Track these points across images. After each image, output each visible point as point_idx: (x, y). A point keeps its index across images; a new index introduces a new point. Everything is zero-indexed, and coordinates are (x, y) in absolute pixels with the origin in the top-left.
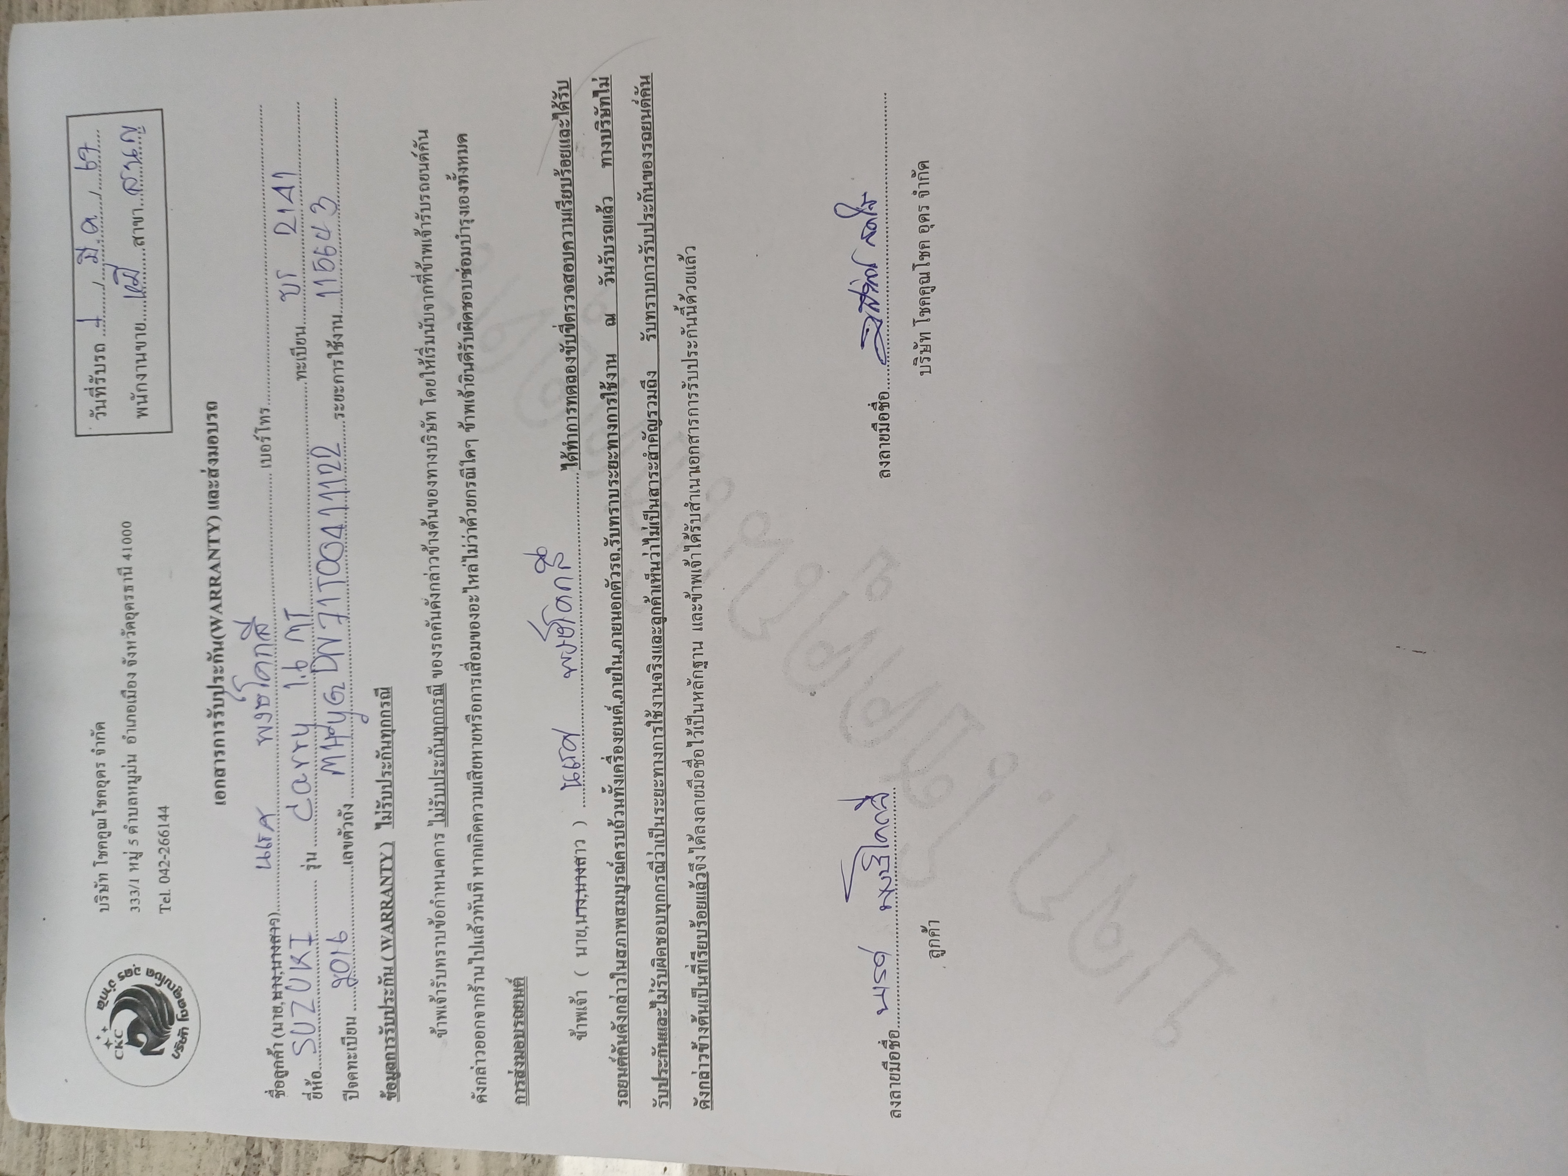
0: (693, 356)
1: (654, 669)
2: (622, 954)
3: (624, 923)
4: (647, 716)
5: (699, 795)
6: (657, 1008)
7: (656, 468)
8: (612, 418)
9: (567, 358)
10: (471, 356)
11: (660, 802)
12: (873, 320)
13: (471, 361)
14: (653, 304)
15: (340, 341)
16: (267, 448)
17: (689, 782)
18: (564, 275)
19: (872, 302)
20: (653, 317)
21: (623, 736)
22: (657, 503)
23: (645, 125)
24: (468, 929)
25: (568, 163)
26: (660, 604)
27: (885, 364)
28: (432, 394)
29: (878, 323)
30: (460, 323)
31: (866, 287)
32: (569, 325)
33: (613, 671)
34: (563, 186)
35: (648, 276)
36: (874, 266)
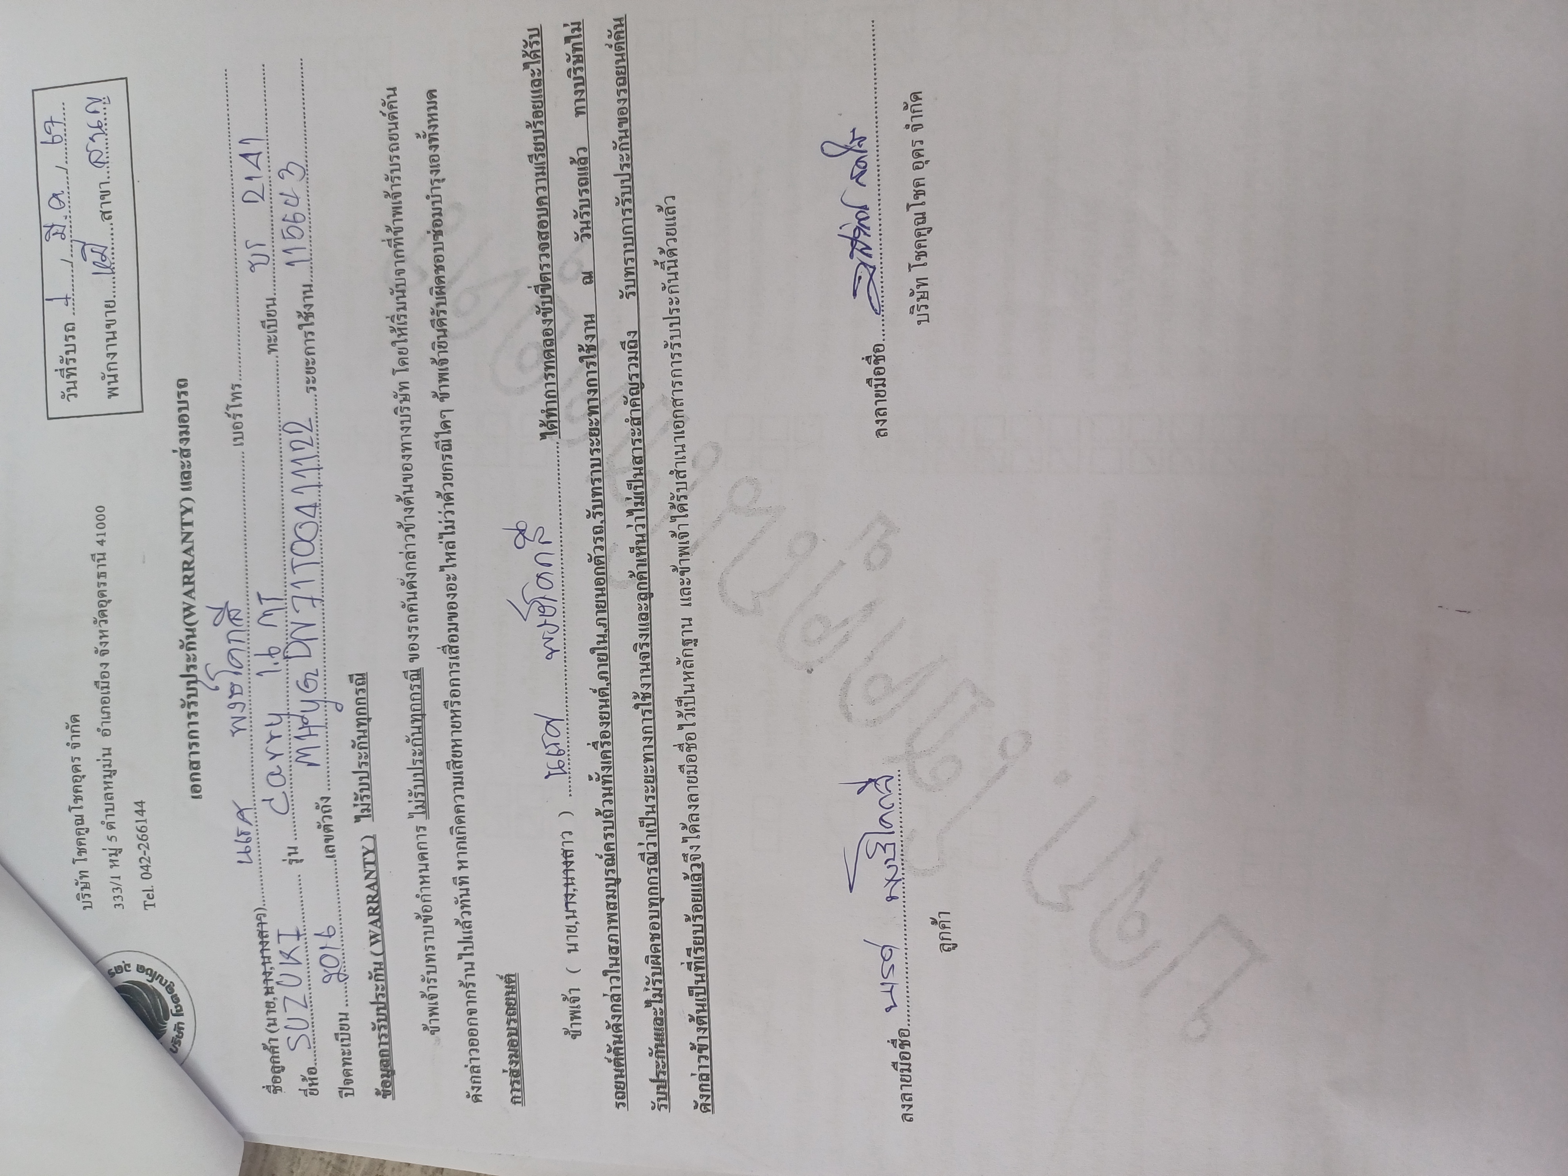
0: (675, 314)
1: (642, 649)
2: (615, 950)
3: (616, 918)
4: (635, 698)
5: (692, 781)
6: (652, 1007)
7: (639, 434)
8: (592, 383)
9: (543, 321)
10: (444, 321)
11: (651, 789)
12: (865, 267)
13: (444, 327)
14: (631, 259)
15: (311, 311)
16: (239, 425)
17: (681, 767)
18: (539, 232)
19: (864, 247)
20: (632, 273)
21: (610, 720)
22: (642, 472)
23: (620, 70)
24: (456, 924)
25: (540, 114)
26: (646, 578)
27: (879, 314)
28: (405, 363)
29: (871, 270)
30: (432, 288)
31: (857, 231)
32: (544, 286)
33: (597, 652)
34: (535, 138)
35: (627, 230)
36: (865, 208)
